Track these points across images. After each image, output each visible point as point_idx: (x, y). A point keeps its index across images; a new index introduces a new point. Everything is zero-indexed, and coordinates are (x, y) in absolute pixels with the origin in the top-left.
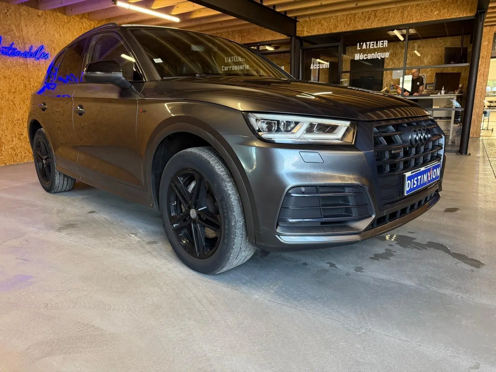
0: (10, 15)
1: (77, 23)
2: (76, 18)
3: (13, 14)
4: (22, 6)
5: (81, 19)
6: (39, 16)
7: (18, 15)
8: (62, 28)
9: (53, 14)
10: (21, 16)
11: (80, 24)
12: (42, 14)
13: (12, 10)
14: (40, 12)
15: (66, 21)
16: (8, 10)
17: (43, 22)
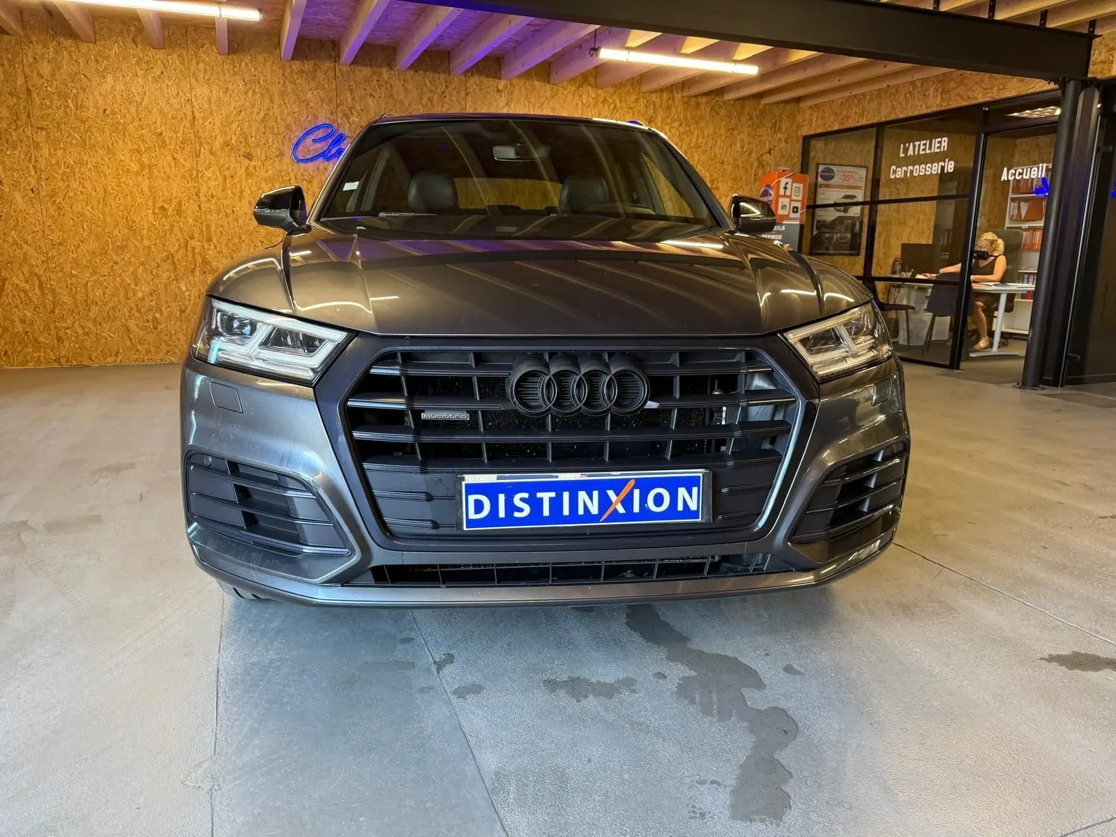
0: (451, 95)
1: (570, 96)
2: (569, 87)
3: (455, 93)
4: (472, 76)
5: (578, 87)
6: (498, 91)
7: (463, 93)
8: (538, 108)
9: (525, 84)
10: (467, 94)
11: (577, 97)
12: (506, 87)
13: (453, 86)
14: (502, 84)
15: (549, 94)
16: (447, 87)
17: (506, 101)
